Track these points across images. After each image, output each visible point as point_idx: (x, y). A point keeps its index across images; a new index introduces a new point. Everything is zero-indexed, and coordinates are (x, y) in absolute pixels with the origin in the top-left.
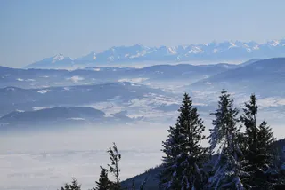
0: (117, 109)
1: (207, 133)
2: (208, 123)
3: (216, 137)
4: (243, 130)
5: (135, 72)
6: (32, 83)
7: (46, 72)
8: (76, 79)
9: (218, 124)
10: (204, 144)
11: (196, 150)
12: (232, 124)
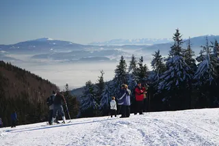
0: (114, 58)
1: (128, 67)
2: (128, 64)
3: (130, 68)
4: (139, 67)
5: (119, 47)
6: (88, 50)
7: (93, 46)
8: (102, 48)
9: (131, 65)
10: (127, 71)
11: (125, 72)
12: (135, 65)
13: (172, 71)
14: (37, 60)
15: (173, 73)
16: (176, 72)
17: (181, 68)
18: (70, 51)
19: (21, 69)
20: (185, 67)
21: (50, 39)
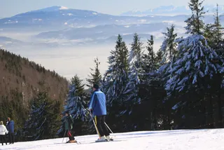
9: (133, 49)
12: (139, 50)
13: (187, 60)
14: (45, 40)
15: (189, 63)
16: (193, 62)
17: (202, 54)
18: (93, 26)
19: (14, 55)
20: (207, 54)
21: (63, 8)
